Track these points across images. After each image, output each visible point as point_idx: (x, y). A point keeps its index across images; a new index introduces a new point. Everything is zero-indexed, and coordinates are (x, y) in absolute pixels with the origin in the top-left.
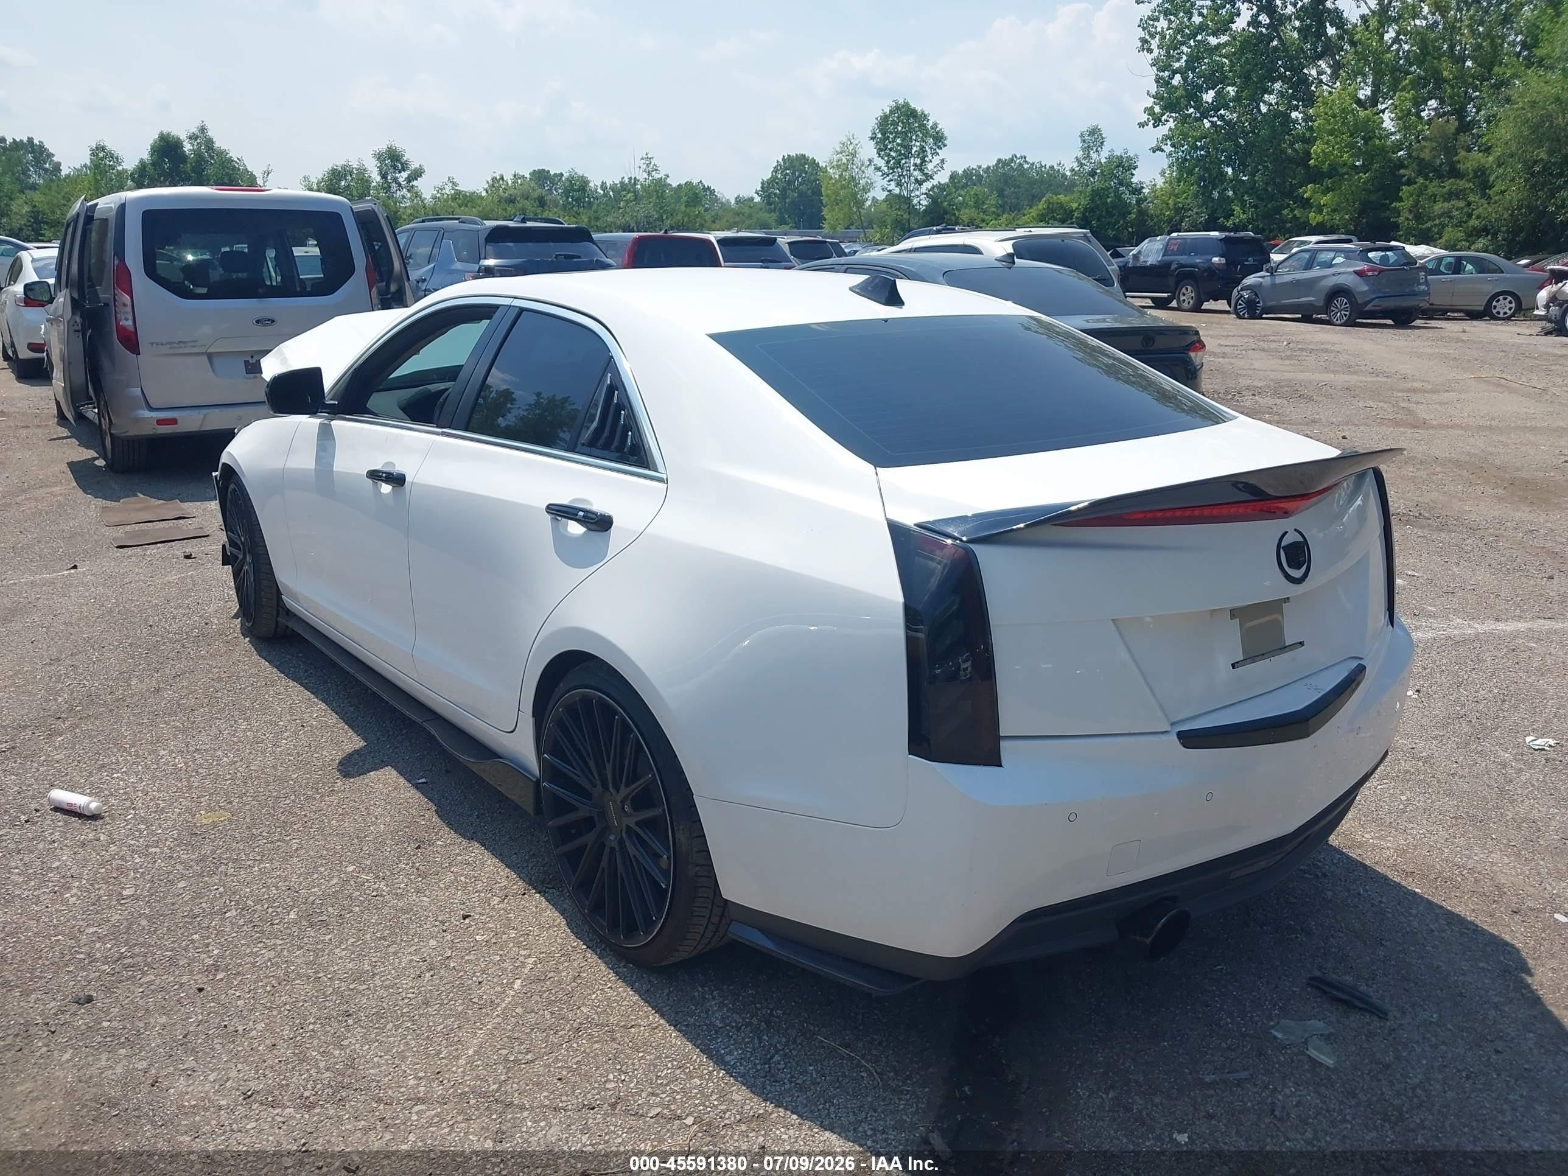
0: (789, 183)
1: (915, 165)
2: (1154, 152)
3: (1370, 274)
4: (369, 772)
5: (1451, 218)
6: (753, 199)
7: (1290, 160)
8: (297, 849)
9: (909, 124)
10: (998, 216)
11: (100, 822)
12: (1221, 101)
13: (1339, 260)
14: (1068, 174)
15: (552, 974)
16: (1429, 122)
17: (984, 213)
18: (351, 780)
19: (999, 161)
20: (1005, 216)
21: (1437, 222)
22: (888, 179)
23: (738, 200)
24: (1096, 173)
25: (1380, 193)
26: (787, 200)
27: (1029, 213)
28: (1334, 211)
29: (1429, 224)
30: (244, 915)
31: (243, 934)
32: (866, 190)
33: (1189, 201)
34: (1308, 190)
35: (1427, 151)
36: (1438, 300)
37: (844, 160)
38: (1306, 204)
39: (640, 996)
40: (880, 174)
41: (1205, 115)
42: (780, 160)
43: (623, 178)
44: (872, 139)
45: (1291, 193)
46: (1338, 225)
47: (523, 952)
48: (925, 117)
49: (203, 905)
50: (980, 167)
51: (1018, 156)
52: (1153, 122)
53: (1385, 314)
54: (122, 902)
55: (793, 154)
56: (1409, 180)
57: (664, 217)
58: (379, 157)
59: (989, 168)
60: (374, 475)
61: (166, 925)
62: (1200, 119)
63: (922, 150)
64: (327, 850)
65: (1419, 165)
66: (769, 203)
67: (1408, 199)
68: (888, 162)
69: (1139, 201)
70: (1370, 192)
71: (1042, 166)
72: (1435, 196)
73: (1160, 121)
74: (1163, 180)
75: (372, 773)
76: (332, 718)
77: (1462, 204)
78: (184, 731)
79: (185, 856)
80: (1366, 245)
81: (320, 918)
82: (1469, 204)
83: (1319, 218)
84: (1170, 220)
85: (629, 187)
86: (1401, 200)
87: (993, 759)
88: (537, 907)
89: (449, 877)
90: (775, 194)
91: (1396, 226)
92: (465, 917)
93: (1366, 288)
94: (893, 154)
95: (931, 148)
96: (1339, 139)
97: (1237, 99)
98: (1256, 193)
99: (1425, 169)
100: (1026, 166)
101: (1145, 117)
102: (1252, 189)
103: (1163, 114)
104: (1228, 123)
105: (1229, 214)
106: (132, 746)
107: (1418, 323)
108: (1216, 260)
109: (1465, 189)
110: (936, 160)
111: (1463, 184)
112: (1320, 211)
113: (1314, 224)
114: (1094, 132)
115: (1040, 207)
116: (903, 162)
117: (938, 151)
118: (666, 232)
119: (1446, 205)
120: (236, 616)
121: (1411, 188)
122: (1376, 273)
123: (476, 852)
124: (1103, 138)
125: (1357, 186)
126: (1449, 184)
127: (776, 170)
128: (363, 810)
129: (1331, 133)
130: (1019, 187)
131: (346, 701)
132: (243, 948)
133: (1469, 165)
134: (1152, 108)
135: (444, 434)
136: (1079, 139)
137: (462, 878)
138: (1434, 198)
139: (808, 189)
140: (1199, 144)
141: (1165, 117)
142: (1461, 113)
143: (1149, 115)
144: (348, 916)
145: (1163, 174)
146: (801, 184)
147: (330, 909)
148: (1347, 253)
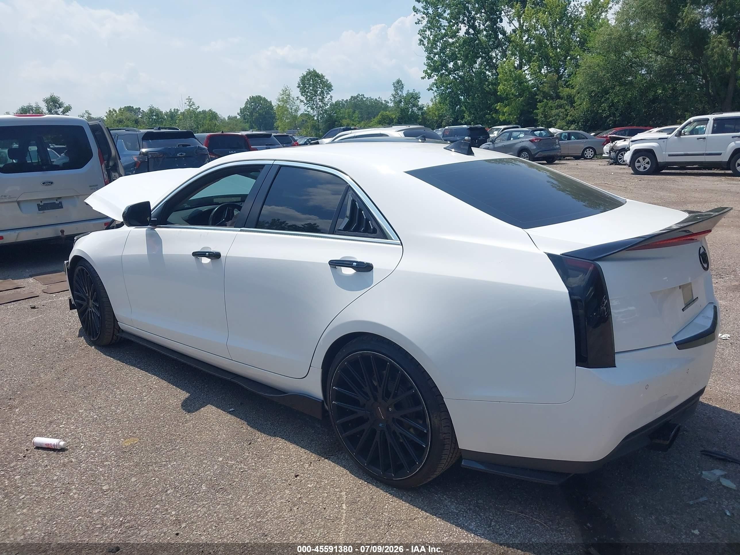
0: (254, 109)
1: (319, 99)
2: (429, 91)
3: (536, 141)
4: (200, 408)
5: (559, 116)
6: (236, 117)
7: (488, 93)
8: (186, 453)
9: (316, 80)
10: (360, 122)
11: (67, 452)
12: (457, 68)
13: (522, 135)
14: (384, 102)
15: (359, 499)
16: (546, 76)
17: (353, 120)
18: (194, 414)
19: (352, 97)
20: (363, 122)
21: (554, 118)
22: (307, 106)
23: (229, 118)
24: (402, 101)
25: (528, 106)
26: (254, 117)
27: (374, 121)
28: (509, 114)
29: (551, 119)
30: (177, 491)
31: (183, 501)
32: (296, 111)
33: (445, 112)
34: (498, 106)
35: (546, 88)
36: (564, 152)
37: (285, 98)
38: (497, 111)
39: (409, 503)
40: (303, 104)
41: (450, 74)
42: (249, 99)
43: (171, 109)
44: (298, 87)
45: (489, 108)
46: (511, 121)
47: (337, 490)
48: (323, 77)
49: (152, 488)
50: (343, 100)
51: (360, 95)
52: (427, 76)
53: (543, 159)
54: (105, 493)
55: (254, 95)
56: (540, 100)
57: (199, 127)
58: (47, 101)
59: (347, 100)
60: (197, 255)
61: (137, 502)
62: (448, 75)
63: (322, 92)
64: (202, 451)
65: (543, 94)
66: (245, 119)
67: (541, 108)
68: (306, 98)
69: (422, 113)
70: (524, 106)
71: (371, 99)
72: (551, 107)
73: (431, 76)
74: (432, 104)
75: (202, 409)
76: (165, 383)
77: (563, 110)
78: (87, 398)
79: (126, 464)
80: (533, 129)
81: (220, 487)
82: (566, 110)
83: (504, 118)
84: (437, 121)
85: (174, 113)
86: (538, 109)
87: (612, 364)
88: (330, 466)
89: (275, 457)
90: (247, 115)
91: (537, 120)
92: (296, 476)
93: (535, 147)
94: (309, 94)
95: (326, 91)
96: (509, 83)
97: (463, 66)
98: (475, 107)
99: (546, 95)
100: (364, 99)
101: (424, 75)
102: (473, 106)
103: (432, 73)
104: (460, 76)
105: (463, 118)
106: (61, 410)
107: (556, 162)
108: (466, 138)
109: (564, 104)
110: (329, 96)
111: (563, 102)
112: (504, 114)
113: (502, 121)
114: (399, 82)
115: (378, 117)
116: (314, 98)
117: (329, 92)
118: (223, 132)
119: (557, 111)
120: (80, 336)
121: (542, 104)
122: (539, 141)
123: (281, 442)
124: (403, 84)
125: (519, 104)
126: (558, 102)
127: (247, 103)
128: (209, 428)
129: (506, 80)
130: (362, 109)
131: (167, 374)
132: (187, 509)
133: (564, 93)
134: (426, 70)
135: (241, 231)
136: (393, 86)
137: (282, 456)
138: (551, 108)
139: (263, 112)
140: (448, 86)
141: (432, 75)
142: (557, 71)
143: (426, 73)
144: (234, 484)
145: (432, 100)
146: (259, 109)
147: (222, 482)
148: (525, 132)
